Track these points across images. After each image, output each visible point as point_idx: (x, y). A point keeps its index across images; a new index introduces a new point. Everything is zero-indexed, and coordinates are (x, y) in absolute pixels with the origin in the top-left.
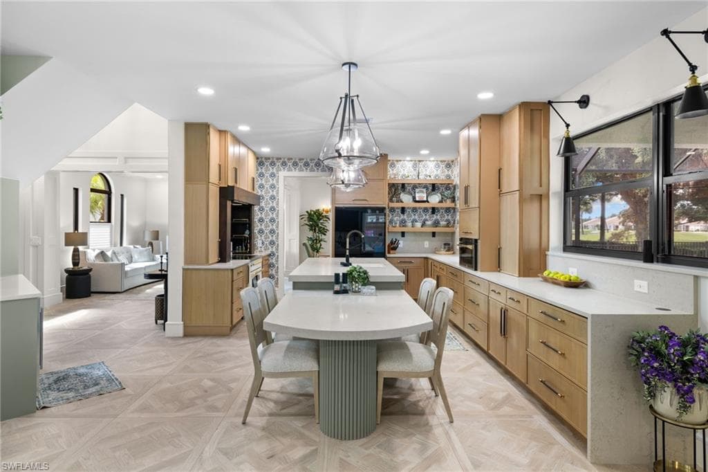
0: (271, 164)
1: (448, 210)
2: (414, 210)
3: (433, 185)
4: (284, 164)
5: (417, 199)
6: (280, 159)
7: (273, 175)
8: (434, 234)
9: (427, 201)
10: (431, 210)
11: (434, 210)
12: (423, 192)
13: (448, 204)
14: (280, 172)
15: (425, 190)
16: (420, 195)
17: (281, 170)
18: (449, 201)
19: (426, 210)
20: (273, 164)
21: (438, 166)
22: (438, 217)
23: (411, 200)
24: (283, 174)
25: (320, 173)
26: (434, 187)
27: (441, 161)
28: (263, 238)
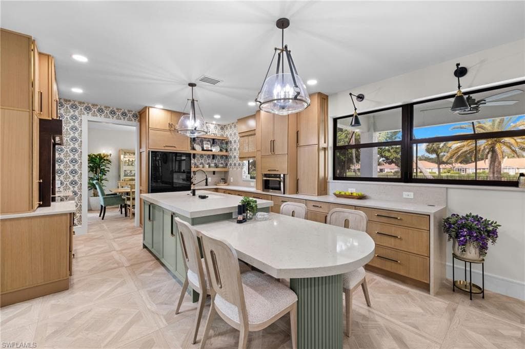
0: (72, 107)
1: (222, 157)
2: (202, 156)
3: (213, 139)
4: (88, 109)
5: (205, 149)
6: (84, 103)
7: (74, 118)
8: (214, 173)
9: (211, 151)
10: (212, 157)
11: (214, 157)
12: (208, 144)
13: (224, 153)
14: (82, 116)
15: (209, 143)
16: (207, 146)
17: (84, 114)
18: (224, 151)
19: (209, 156)
20: (74, 107)
21: (216, 128)
22: (216, 161)
23: (201, 149)
24: (86, 118)
25: (126, 122)
26: (214, 142)
27: (218, 125)
28: (62, 178)
